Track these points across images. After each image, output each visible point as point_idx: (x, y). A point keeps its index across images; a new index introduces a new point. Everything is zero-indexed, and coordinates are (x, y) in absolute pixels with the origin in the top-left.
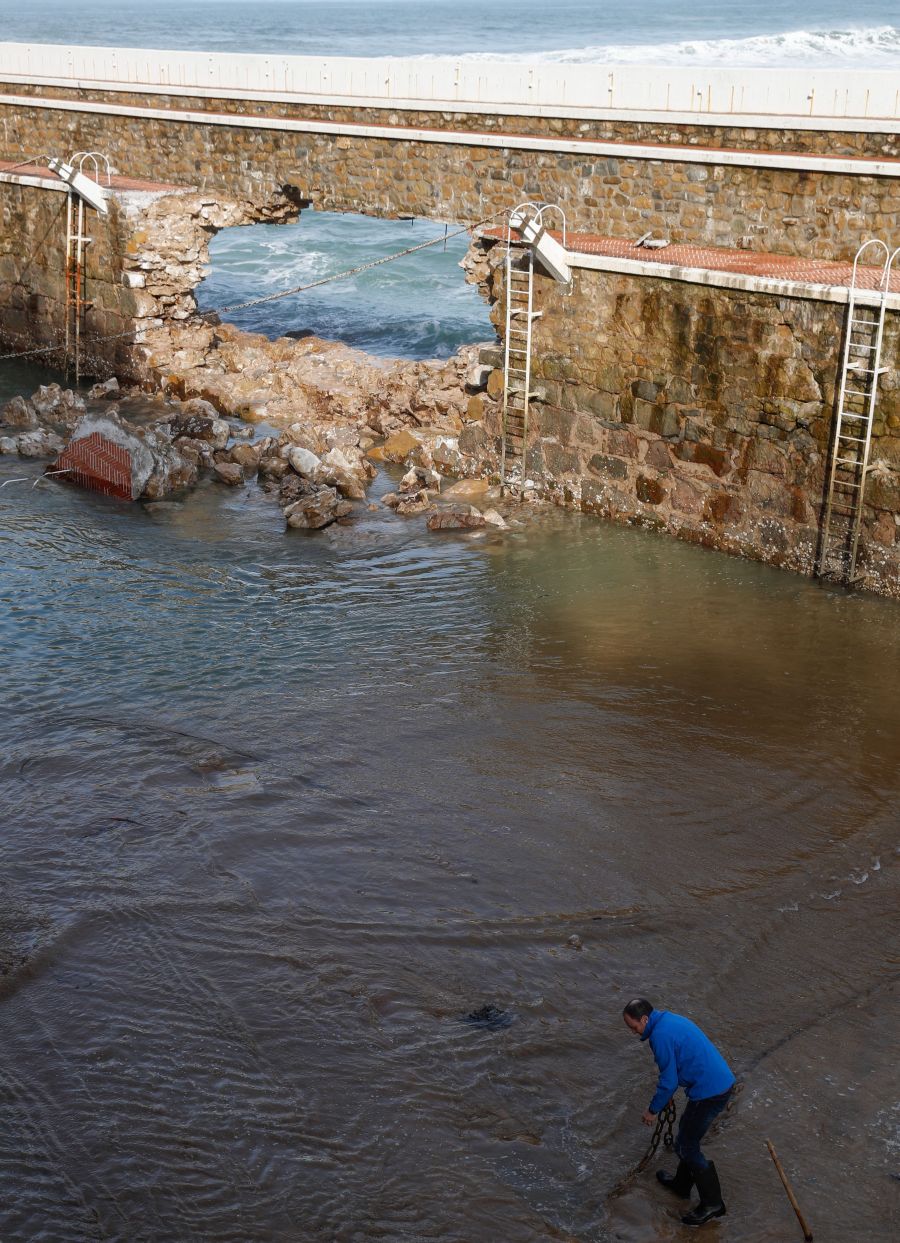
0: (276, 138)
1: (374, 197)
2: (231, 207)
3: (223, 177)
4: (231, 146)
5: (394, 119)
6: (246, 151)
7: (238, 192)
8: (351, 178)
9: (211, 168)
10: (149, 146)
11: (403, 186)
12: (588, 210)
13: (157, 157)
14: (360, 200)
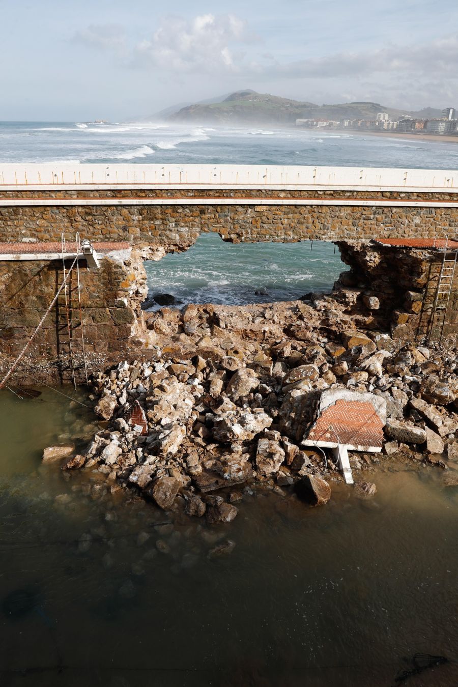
0: (202, 209)
1: (281, 233)
2: (161, 248)
3: (150, 233)
4: (159, 216)
5: (282, 195)
6: (174, 217)
7: (166, 240)
8: (265, 225)
9: (138, 229)
10: (71, 221)
11: (304, 226)
12: (417, 229)
13: (81, 227)
14: (271, 235)
